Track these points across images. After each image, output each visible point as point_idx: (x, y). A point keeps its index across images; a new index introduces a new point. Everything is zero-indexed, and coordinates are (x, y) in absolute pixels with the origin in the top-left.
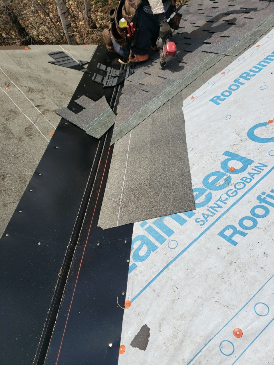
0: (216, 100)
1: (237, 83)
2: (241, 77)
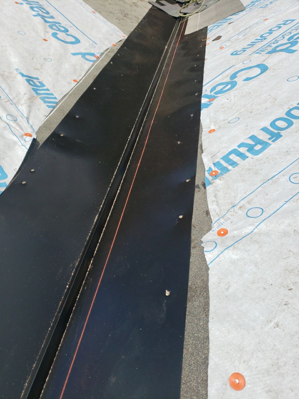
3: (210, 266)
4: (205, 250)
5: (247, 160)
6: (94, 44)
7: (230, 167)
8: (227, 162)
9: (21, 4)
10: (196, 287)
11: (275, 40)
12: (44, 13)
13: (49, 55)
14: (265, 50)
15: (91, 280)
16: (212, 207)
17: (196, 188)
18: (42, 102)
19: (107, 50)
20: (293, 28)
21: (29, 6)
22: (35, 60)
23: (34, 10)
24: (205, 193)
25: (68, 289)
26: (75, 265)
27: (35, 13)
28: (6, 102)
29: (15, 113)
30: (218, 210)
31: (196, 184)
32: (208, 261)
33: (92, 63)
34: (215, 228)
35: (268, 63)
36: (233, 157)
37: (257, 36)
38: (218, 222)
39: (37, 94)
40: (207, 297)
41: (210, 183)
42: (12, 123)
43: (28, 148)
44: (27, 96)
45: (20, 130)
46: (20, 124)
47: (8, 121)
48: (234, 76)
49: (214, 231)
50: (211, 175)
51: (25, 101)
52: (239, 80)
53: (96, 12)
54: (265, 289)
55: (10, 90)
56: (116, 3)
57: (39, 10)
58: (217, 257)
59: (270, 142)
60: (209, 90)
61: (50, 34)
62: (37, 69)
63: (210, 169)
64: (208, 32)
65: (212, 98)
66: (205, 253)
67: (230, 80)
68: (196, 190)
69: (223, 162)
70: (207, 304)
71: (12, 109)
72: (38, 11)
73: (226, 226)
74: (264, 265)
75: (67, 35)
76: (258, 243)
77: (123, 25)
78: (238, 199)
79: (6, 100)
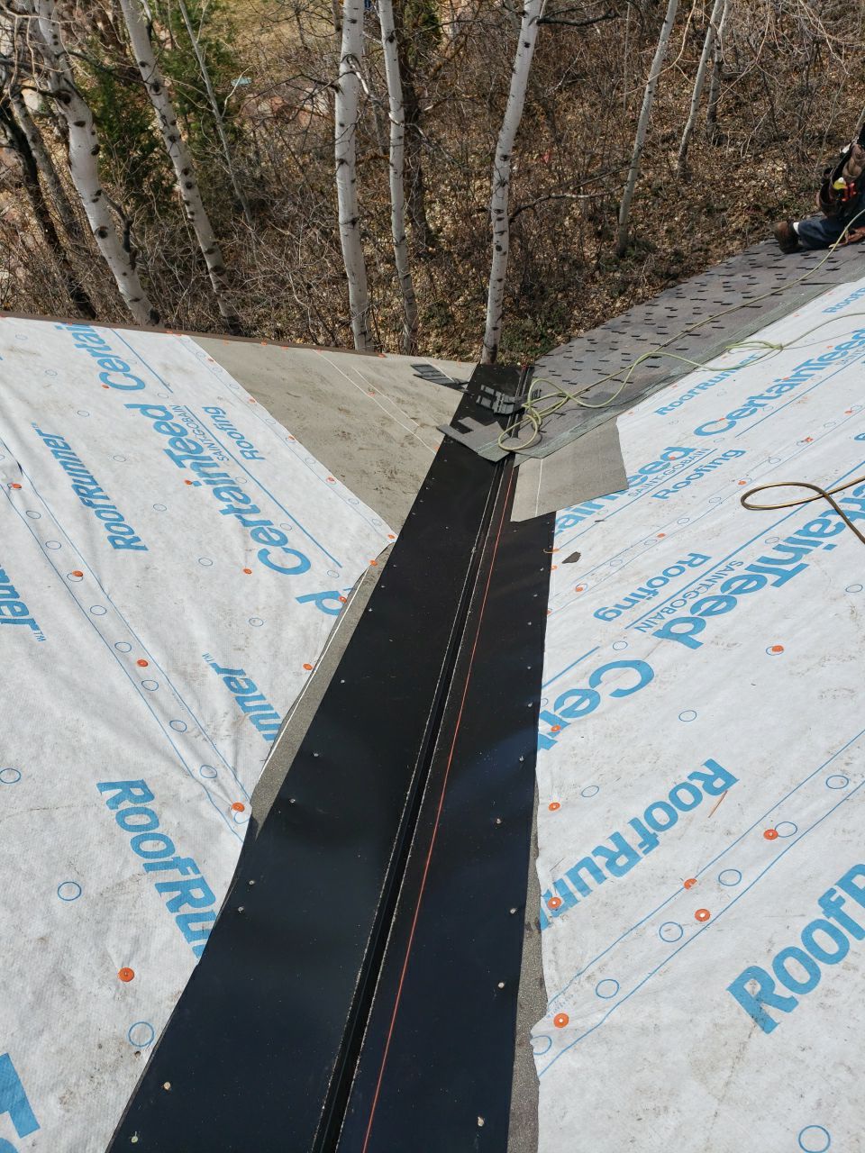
0: (660, 412)
1: (691, 393)
2: (698, 387)
3: (540, 1079)
4: (535, 1051)
5: (605, 883)
6: (337, 568)
7: (578, 895)
8: (574, 884)
9: (197, 484)
10: (521, 1114)
11: (669, 602)
12: (240, 500)
13: (257, 609)
14: (652, 624)
15: (361, 1095)
16: (549, 972)
17: (525, 930)
18: (254, 726)
19: (361, 578)
20: (702, 581)
21: (211, 488)
22: (234, 626)
23: (222, 499)
24: (539, 942)
25: (326, 1112)
26: (331, 1067)
27: (224, 505)
28: (196, 737)
29: (214, 761)
30: (556, 979)
31: (526, 921)
32: (539, 1069)
33: (334, 618)
34: (552, 1012)
35: (655, 662)
36: (583, 873)
37: (641, 580)
38: (556, 1000)
39: (246, 709)
40: (535, 1130)
41: (549, 924)
42: (210, 784)
43: (243, 839)
44: (229, 718)
45: (225, 798)
46: (223, 782)
47: (203, 780)
48: (596, 679)
49: (549, 1016)
50: (550, 906)
51: (227, 730)
52: (604, 690)
53: (336, 480)
54: (610, 1118)
55: (200, 707)
56: (373, 445)
57: (232, 499)
58: (550, 1064)
59: (640, 852)
60: (552, 702)
61: (255, 553)
62: (240, 649)
63: (548, 892)
64: (557, 530)
65: (558, 726)
66: (535, 1057)
67: (589, 687)
68: (527, 933)
69: (568, 882)
70: (535, 1140)
71: (206, 749)
72: (228, 500)
73: (568, 1010)
74: (612, 1079)
75: (286, 550)
76: (607, 1043)
77: (388, 506)
78: (587, 960)
79: (195, 733)
